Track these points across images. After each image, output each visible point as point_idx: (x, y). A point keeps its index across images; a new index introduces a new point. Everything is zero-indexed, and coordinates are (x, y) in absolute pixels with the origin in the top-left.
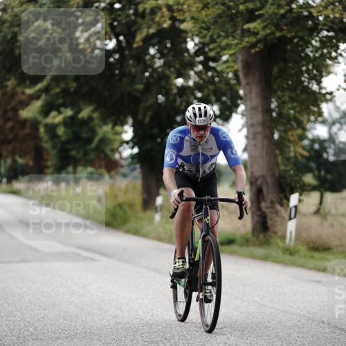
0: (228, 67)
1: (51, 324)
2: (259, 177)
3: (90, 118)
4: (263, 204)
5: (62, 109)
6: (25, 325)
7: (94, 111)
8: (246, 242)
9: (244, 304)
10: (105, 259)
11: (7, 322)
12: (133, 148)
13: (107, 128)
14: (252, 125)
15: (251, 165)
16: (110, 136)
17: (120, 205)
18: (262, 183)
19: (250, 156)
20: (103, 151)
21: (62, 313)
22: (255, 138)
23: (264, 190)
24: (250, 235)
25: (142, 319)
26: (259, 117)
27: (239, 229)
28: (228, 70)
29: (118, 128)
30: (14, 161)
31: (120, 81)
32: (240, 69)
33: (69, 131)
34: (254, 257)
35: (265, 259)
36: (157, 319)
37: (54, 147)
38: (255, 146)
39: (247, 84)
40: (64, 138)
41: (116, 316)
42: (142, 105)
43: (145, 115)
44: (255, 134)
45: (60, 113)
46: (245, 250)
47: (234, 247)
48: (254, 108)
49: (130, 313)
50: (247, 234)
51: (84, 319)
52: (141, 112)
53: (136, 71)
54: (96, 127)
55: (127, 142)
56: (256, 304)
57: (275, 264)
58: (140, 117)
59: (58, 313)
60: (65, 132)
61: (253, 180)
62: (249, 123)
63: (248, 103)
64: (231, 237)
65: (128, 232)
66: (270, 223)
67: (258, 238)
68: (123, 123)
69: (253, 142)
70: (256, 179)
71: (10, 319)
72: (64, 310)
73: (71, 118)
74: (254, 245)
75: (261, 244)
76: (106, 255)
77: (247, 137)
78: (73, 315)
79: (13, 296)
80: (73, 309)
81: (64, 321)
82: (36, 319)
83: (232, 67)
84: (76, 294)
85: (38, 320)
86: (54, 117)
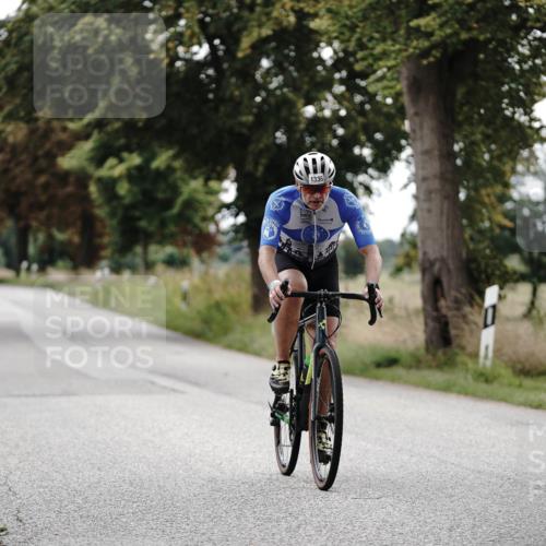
0: (385, 88)
1: (109, 491)
2: (436, 260)
3: (170, 169)
4: (442, 303)
5: (125, 155)
6: (69, 494)
7: (175, 157)
8: (416, 363)
9: (414, 459)
10: (195, 391)
11: (41, 490)
12: (237, 215)
13: (196, 184)
14: (424, 179)
15: (423, 242)
16: (201, 197)
17: (218, 306)
18: (440, 270)
19: (421, 228)
20: (189, 220)
21: (127, 474)
22: (428, 199)
23: (445, 280)
24: (422, 351)
25: (253, 485)
26: (435, 166)
27: (405, 341)
28: (386, 92)
29: (213, 184)
30: (50, 237)
31: (216, 109)
32: (405, 90)
33: (136, 189)
34: (428, 386)
35: (446, 389)
37: (113, 214)
38: (429, 211)
39: (416, 114)
40: (127, 201)
41: (212, 480)
42: (252, 148)
43: (256, 164)
44: (429, 192)
45: (121, 160)
46: (415, 375)
47: (398, 371)
48: (426, 152)
49: (234, 475)
50: (417, 349)
51: (162, 484)
52: (250, 159)
53: (241, 96)
54: (180, 183)
55: (228, 206)
56: (432, 459)
57: (462, 397)
58: (249, 167)
59: (121, 475)
60: (130, 191)
61: (427, 265)
62: (420, 177)
63: (419, 144)
64: (393, 354)
65: (229, 347)
66: (453, 332)
67: (434, 355)
68: (221, 178)
69: (426, 206)
70: (432, 264)
71: (44, 484)
72: (130, 471)
73: (139, 168)
74: (430, 367)
75: (440, 367)
76: (196, 384)
77: (416, 197)
78: (144, 478)
79: (50, 448)
80: (145, 468)
81: (131, 489)
82: (86, 485)
83: (391, 88)
84: (150, 445)
85: (89, 486)
86: (113, 167)
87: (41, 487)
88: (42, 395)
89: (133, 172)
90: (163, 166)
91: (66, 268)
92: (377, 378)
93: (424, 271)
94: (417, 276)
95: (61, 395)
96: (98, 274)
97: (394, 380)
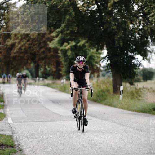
1: (67, 152)
3: (84, 45)
5: (70, 42)
6: (53, 153)
7: (86, 42)
11: (44, 152)
13: (93, 51)
16: (95, 55)
20: (91, 63)
21: (72, 147)
25: (114, 150)
29: (99, 51)
30: (46, 69)
33: (73, 53)
36: (122, 149)
37: (65, 61)
40: (70, 57)
41: (100, 148)
43: (119, 43)
45: (69, 44)
49: (108, 147)
51: (84, 150)
53: (111, 20)
54: (87, 50)
55: (104, 58)
59: (70, 147)
65: (105, 104)
68: (102, 49)
72: (73, 146)
73: (75, 46)
78: (78, 148)
79: (47, 139)
80: (78, 145)
81: (74, 151)
82: (59, 150)
85: (60, 151)
86: (66, 46)
87: (44, 151)
88: (44, 121)
89: (73, 47)
90: (81, 45)
91: (51, 79)
95: (50, 121)
96: (62, 81)
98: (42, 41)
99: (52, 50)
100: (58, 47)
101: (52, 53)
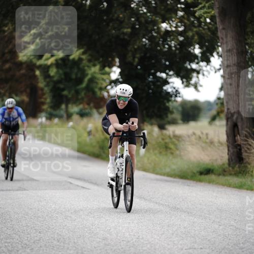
0: (206, 13)
1: (45, 245)
2: (234, 113)
3: (80, 60)
4: (238, 137)
6: (22, 246)
7: (84, 53)
8: (223, 172)
9: (221, 227)
10: (96, 187)
11: (6, 244)
13: (95, 70)
14: (228, 66)
15: (227, 102)
16: (99, 76)
18: (237, 118)
19: (226, 94)
21: (56, 236)
22: (230, 78)
23: (239, 124)
24: (226, 166)
25: (128, 242)
26: (234, 59)
27: (216, 160)
28: (205, 15)
29: (107, 69)
31: (108, 25)
32: (217, 15)
33: (61, 71)
34: (230, 186)
35: (240, 187)
36: (142, 241)
37: (47, 85)
38: (231, 85)
39: (224, 29)
40: (55, 79)
41: (105, 239)
42: (130, 48)
43: (134, 57)
44: (231, 74)
46: (222, 179)
47: (213, 177)
48: (229, 51)
49: (117, 236)
50: (224, 164)
51: (76, 241)
52: (130, 54)
53: (124, 17)
54: (86, 68)
55: (114, 82)
56: (232, 227)
57: (249, 191)
58: (129, 58)
59: (52, 236)
60: (57, 73)
61: (230, 115)
62: (226, 65)
63: (225, 46)
64: (209, 167)
66: (244, 155)
67: (233, 168)
68: (111, 66)
69: (229, 81)
70: (232, 115)
71: (8, 241)
72: (58, 233)
73: (63, 59)
74: (231, 174)
75: (236, 174)
76: (96, 184)
77: (223, 76)
78: (65, 237)
79: (11, 221)
80: (67, 232)
81: (58, 243)
82: (32, 241)
83: (209, 13)
84: (69, 218)
85: (34, 242)
86: (47, 59)
87: (6, 242)
88: (7, 190)
89: (60, 62)
90: (77, 58)
92: (200, 181)
93: (227, 119)
94: (224, 122)
95: (18, 190)
96: (40, 120)
97: (210, 182)
98: (6, 51)
99: (24, 66)
100: (34, 61)
101: (23, 71)
